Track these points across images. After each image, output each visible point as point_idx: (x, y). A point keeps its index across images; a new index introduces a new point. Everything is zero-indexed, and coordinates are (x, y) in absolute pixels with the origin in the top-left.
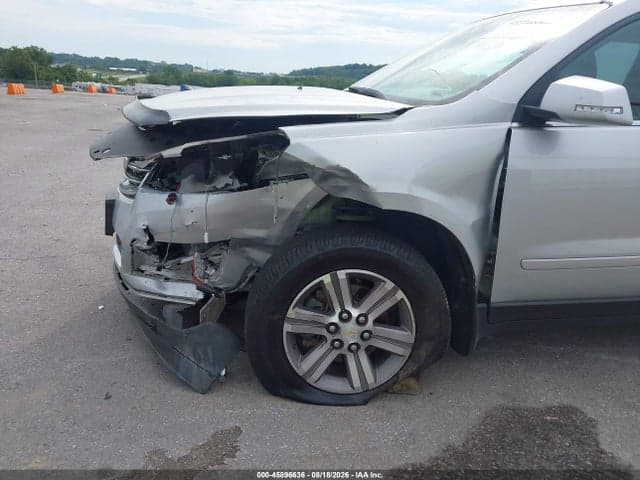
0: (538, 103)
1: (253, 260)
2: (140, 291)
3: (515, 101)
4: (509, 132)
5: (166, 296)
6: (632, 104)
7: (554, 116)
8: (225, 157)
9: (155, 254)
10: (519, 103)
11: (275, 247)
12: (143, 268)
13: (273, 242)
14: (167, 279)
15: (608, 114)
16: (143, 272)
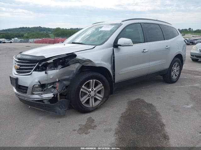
0: (117, 43)
1: (64, 84)
2: (34, 99)
3: (113, 43)
4: (113, 49)
5: (43, 98)
6: (133, 42)
7: (120, 45)
8: (61, 61)
9: (40, 87)
10: (114, 43)
11: (71, 80)
12: (34, 93)
13: (71, 79)
14: (42, 94)
15: (130, 44)
16: (34, 94)
